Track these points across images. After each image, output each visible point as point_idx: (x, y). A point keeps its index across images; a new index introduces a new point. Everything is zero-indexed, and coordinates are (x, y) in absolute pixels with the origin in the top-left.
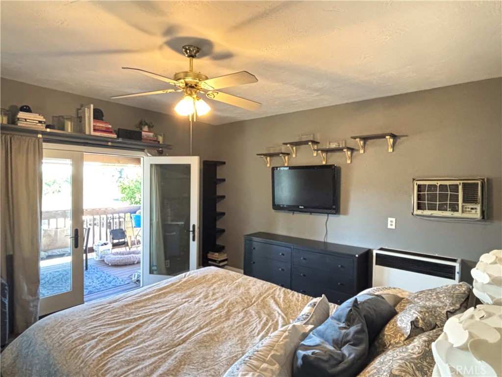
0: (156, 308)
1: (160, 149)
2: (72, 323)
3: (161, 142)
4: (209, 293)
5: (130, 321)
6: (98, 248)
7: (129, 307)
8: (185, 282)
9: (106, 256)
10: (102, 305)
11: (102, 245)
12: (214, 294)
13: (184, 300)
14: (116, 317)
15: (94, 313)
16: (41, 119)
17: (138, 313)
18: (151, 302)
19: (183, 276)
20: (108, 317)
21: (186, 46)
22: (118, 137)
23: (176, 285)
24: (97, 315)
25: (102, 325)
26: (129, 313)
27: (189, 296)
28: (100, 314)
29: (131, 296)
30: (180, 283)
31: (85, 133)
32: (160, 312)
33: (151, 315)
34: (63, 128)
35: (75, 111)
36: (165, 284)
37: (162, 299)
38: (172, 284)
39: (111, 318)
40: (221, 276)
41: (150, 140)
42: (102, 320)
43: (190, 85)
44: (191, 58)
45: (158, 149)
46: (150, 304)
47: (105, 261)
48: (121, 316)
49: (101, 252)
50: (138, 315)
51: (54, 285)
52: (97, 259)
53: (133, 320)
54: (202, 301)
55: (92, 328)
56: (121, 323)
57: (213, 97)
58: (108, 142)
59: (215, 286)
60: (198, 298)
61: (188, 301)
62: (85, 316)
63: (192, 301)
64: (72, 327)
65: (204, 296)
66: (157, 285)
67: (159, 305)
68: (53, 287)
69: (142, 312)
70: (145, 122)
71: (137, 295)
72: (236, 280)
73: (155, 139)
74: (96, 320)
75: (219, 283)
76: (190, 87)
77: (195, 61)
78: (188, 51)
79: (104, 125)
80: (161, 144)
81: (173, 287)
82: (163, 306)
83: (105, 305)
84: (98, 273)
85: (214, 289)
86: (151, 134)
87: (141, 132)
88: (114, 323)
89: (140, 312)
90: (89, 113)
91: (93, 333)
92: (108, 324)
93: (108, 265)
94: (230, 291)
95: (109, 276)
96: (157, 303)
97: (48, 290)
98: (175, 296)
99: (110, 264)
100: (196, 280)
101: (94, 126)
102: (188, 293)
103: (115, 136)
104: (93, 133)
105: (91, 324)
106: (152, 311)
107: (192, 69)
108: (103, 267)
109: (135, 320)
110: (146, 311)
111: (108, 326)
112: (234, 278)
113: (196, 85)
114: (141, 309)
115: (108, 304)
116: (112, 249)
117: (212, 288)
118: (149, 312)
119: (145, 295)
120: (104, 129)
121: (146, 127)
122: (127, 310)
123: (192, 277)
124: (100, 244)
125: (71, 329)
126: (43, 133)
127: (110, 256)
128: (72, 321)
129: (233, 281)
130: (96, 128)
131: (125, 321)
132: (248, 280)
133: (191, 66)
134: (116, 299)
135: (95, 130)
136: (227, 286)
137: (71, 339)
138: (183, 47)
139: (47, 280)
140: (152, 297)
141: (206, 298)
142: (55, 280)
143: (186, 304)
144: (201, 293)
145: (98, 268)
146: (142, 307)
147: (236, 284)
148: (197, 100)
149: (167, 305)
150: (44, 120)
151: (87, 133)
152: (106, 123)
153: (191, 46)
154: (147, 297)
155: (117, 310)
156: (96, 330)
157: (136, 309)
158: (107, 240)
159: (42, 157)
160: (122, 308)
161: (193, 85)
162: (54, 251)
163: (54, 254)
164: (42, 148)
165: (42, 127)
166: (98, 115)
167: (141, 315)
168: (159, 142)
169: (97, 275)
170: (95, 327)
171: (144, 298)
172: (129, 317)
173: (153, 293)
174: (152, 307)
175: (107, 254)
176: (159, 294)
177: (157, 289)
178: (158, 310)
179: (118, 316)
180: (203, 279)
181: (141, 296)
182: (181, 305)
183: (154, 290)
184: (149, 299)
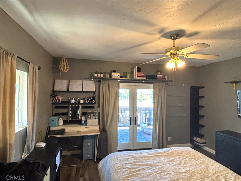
0: (154, 162)
1: (167, 82)
2: (120, 159)
3: (166, 79)
4: (182, 162)
5: (141, 165)
6: (142, 125)
7: (142, 158)
8: (171, 153)
9: (145, 129)
10: (132, 154)
11: (143, 124)
12: (185, 163)
13: (168, 162)
14: (135, 161)
15: (128, 157)
16: (119, 74)
17: (145, 162)
18: (152, 159)
19: (171, 149)
20: (133, 160)
21: (171, 35)
22: (147, 78)
23: (166, 153)
24: (129, 158)
25: (130, 164)
26: (141, 161)
27: (171, 161)
28: (130, 158)
29: (144, 153)
30: (168, 152)
31: (134, 78)
32: (155, 165)
33: (150, 165)
34: (126, 77)
35: (131, 70)
36: (161, 151)
37: (157, 159)
38: (164, 152)
39: (134, 161)
40: (192, 154)
41: (161, 78)
42: (130, 161)
43: (173, 53)
44: (174, 40)
45: (165, 82)
46: (151, 159)
47: (144, 131)
48: (138, 161)
49: (143, 127)
50: (145, 163)
51: (124, 138)
52: (141, 130)
53: (142, 165)
54: (177, 166)
55: (125, 163)
56: (137, 165)
57: (186, 57)
58: (143, 81)
59: (187, 159)
60: (175, 163)
61: (170, 163)
62: (124, 157)
63: (172, 164)
64: (119, 160)
65: (179, 163)
66: (157, 150)
67: (155, 161)
68: (124, 139)
69: (147, 162)
70: (159, 70)
71: (147, 153)
72: (201, 159)
73: (164, 78)
74: (128, 160)
75: (190, 158)
76: (173, 55)
77: (176, 41)
78: (172, 37)
79: (141, 74)
80: (166, 80)
81: (164, 154)
82: (157, 162)
83: (133, 154)
84: (141, 136)
85: (186, 161)
86: (162, 76)
87: (157, 75)
88: (134, 164)
89: (146, 162)
90: (135, 70)
91: (125, 166)
92: (132, 164)
93: (145, 133)
94: (195, 165)
95: (145, 139)
96: (155, 160)
97: (122, 139)
98: (164, 159)
99: (146, 133)
100: (177, 153)
101: (137, 75)
102: (171, 159)
103: (145, 78)
104: (137, 78)
105: (126, 161)
106: (151, 163)
107: (175, 45)
108: (143, 134)
109: (143, 165)
110: (149, 162)
111: (132, 165)
112: (200, 157)
113: (176, 53)
114: (147, 161)
115: (134, 154)
116: (147, 126)
117: (185, 160)
118: (150, 163)
119: (150, 154)
120: (141, 76)
121: (159, 72)
122: (141, 159)
123: (175, 151)
124: (143, 123)
125: (118, 161)
126: (120, 80)
127: (146, 129)
128: (120, 158)
129: (199, 159)
130: (138, 75)
131: (138, 164)
132: (209, 161)
133: (174, 44)
134: (138, 153)
135: (137, 76)
136: (195, 161)
137: (117, 166)
138: (170, 36)
139: (122, 135)
140: (153, 156)
141: (180, 165)
142: (125, 136)
143: (168, 165)
144: (178, 161)
145: (141, 134)
146: (148, 160)
147: (200, 161)
148: (177, 60)
149: (159, 162)
150: (120, 75)
151: (135, 78)
152: (142, 73)
153: (174, 34)
154: (151, 155)
155: (137, 158)
156: (127, 165)
157: (145, 160)
158: (145, 122)
159: (119, 88)
160: (139, 158)
161: (174, 53)
162: (125, 124)
163: (125, 125)
164: (119, 85)
165: (119, 77)
166: (139, 70)
167: (145, 164)
168: (165, 79)
169: (140, 137)
170: (127, 163)
171: (150, 155)
172: (141, 163)
173: (154, 154)
174: (152, 161)
175: (145, 128)
176: (156, 156)
177: (156, 153)
178: (154, 164)
179: (136, 161)
180: (181, 153)
181: (148, 154)
182: (166, 164)
183: (155, 153)
184: (151, 157)
